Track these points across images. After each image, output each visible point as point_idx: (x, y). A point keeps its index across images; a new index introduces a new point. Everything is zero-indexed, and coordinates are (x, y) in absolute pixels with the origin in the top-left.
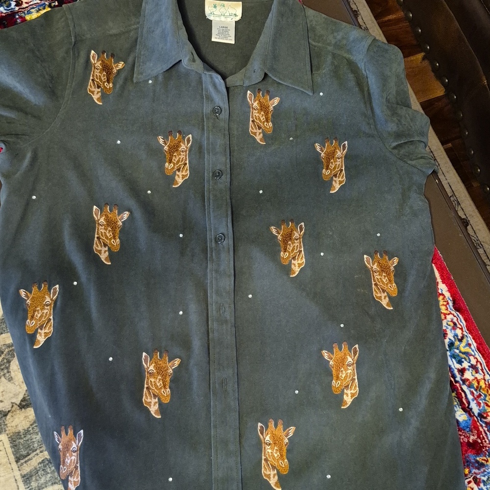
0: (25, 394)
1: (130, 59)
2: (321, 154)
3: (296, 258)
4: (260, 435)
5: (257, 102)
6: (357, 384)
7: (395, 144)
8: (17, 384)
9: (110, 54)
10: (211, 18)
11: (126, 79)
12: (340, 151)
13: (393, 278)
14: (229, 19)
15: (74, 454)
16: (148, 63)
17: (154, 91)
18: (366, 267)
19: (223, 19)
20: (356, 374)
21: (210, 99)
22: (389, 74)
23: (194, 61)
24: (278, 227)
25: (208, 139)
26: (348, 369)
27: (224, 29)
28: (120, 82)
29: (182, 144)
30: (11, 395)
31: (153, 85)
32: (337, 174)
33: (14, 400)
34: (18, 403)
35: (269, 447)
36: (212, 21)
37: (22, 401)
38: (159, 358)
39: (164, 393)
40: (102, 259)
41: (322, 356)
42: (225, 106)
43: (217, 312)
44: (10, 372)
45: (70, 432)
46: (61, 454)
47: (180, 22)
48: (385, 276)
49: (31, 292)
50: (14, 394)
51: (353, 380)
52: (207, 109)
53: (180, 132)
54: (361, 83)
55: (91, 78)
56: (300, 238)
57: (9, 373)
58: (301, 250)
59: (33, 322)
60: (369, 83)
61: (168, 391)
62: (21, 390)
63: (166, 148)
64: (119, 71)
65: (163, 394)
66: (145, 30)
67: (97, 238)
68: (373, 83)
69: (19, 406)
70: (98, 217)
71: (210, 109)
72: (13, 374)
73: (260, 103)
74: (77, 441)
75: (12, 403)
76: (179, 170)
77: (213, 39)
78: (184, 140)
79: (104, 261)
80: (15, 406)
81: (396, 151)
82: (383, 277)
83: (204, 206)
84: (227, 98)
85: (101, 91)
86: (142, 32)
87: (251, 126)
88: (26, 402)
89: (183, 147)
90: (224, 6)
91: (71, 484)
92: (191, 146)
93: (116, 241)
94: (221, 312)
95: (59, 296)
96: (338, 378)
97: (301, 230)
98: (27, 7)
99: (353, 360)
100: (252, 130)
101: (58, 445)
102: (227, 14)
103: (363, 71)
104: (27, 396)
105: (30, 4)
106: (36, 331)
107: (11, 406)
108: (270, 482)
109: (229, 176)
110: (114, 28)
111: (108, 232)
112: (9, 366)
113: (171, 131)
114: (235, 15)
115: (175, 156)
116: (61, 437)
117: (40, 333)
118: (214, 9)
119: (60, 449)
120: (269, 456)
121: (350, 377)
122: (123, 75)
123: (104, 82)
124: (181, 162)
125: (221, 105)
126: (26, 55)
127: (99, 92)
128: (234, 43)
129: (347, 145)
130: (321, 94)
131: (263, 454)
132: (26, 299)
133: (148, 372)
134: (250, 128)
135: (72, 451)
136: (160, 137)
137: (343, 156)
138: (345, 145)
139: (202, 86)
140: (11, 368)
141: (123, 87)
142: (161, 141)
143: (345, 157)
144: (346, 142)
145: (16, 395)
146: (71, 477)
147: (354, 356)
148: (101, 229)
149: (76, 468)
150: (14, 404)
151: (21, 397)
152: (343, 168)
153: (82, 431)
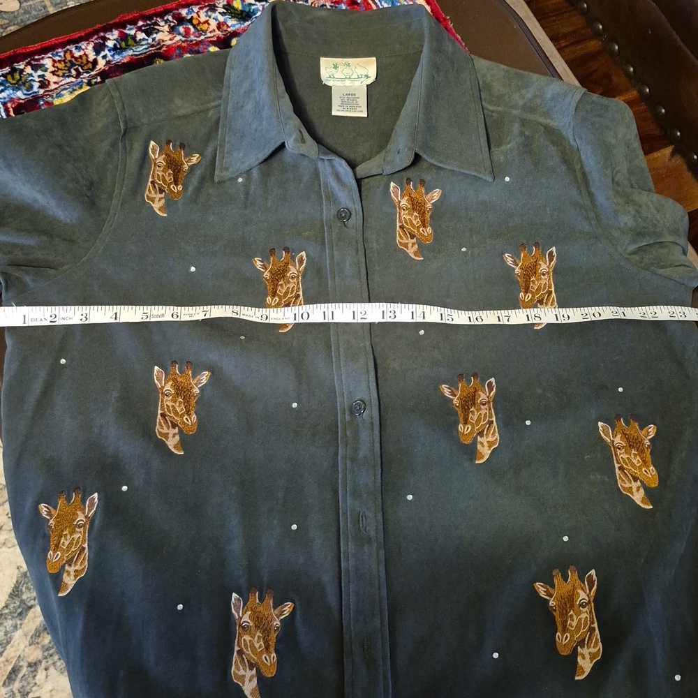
1: (209, 151)
2: (514, 269)
3: (485, 433)
5: (406, 198)
6: (599, 637)
7: (632, 247)
9: (178, 143)
10: (330, 83)
11: (203, 179)
12: (545, 263)
13: (649, 458)
14: (357, 83)
16: (235, 154)
17: (247, 194)
18: (603, 440)
19: (348, 83)
20: (596, 620)
21: (331, 198)
22: (614, 141)
23: (303, 141)
24: (453, 385)
25: (332, 257)
26: (580, 613)
27: (351, 97)
28: (194, 181)
29: (290, 267)
31: (245, 184)
32: (543, 299)
36: (331, 87)
38: (258, 601)
39: (267, 660)
40: (170, 447)
41: (535, 593)
42: (355, 207)
43: (354, 525)
47: (282, 88)
48: (635, 455)
49: (55, 508)
51: (592, 630)
52: (328, 212)
53: (287, 250)
54: (568, 158)
55: (150, 180)
56: (489, 402)
58: (492, 421)
59: (58, 555)
60: (583, 157)
61: (274, 658)
63: (267, 275)
64: (192, 168)
65: (265, 661)
66: (230, 106)
67: (162, 415)
68: (589, 158)
70: (161, 384)
71: (333, 211)
73: (411, 199)
77: (334, 113)
78: (295, 261)
79: (173, 450)
81: (636, 257)
82: (632, 456)
83: (331, 357)
84: (358, 194)
85: (165, 197)
86: (226, 109)
87: (399, 234)
89: (293, 270)
90: (349, 65)
92: (305, 269)
93: (190, 418)
94: (361, 525)
95: (99, 511)
97: (490, 390)
98: (56, 89)
99: (588, 595)
100: (401, 241)
102: (355, 76)
103: (571, 141)
105: (60, 84)
110: (182, 106)
111: (177, 404)
113: (274, 249)
114: (367, 76)
115: (281, 285)
117: (67, 571)
118: (334, 71)
121: (585, 624)
122: (198, 172)
123: (170, 184)
124: (291, 293)
125: (350, 206)
126: (50, 151)
127: (162, 198)
128: (366, 116)
129: (555, 253)
130: (507, 179)
132: (48, 518)
133: (240, 626)
134: (398, 238)
136: (256, 259)
137: (551, 270)
138: (551, 252)
139: (319, 180)
141: (199, 189)
142: (258, 265)
143: (555, 271)
144: (554, 249)
147: (590, 591)
148: (167, 400)
152: (553, 289)
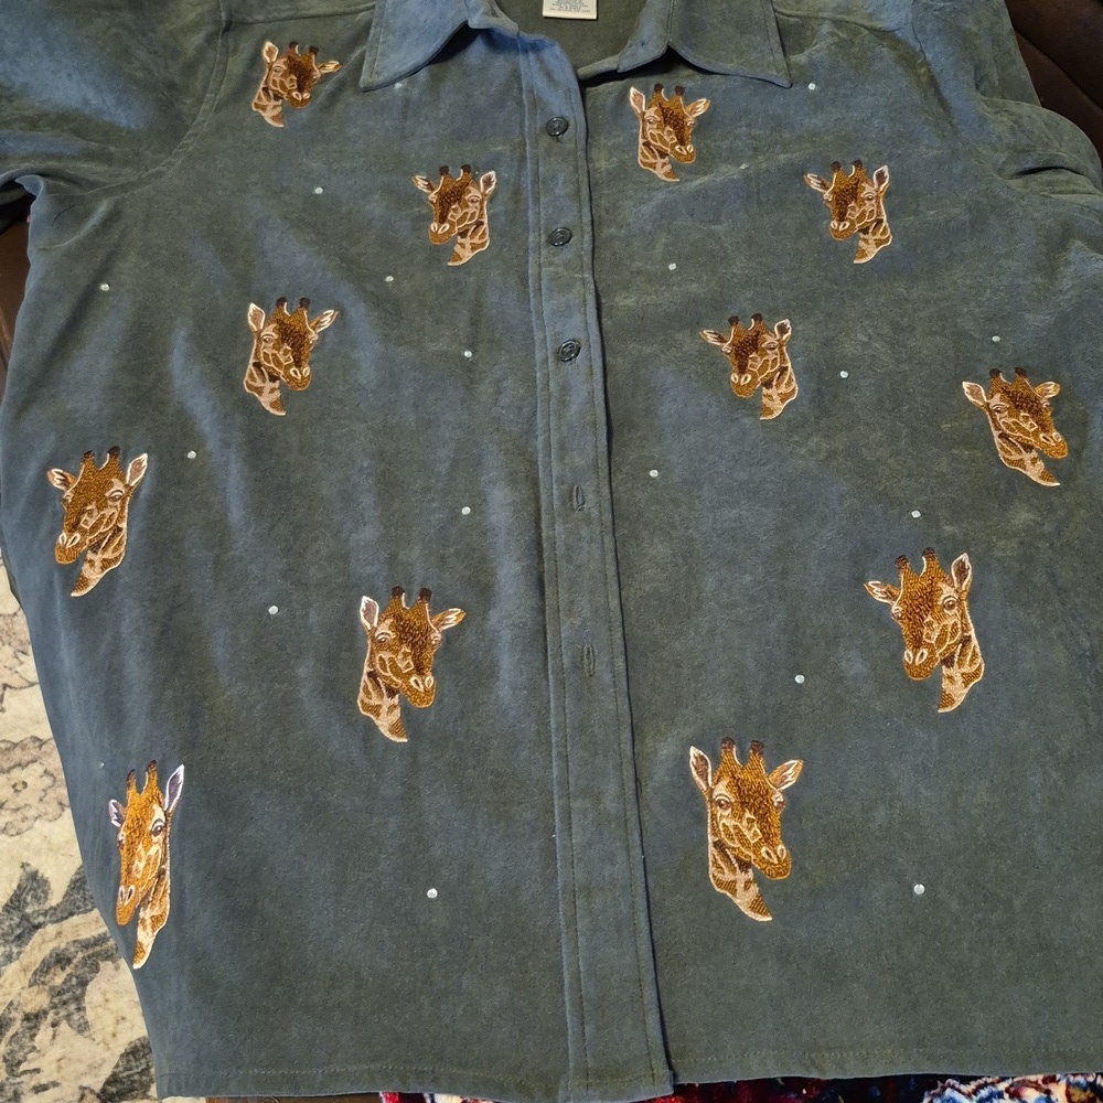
0: (117, 1066)
2: (822, 194)
3: (774, 383)
4: (698, 779)
5: (654, 108)
6: (978, 650)
8: (98, 1038)
12: (872, 185)
13: (1049, 421)
15: (155, 839)
20: (972, 625)
29: (471, 188)
30: (82, 1068)
32: (867, 228)
33: (86, 1082)
34: (98, 1087)
35: (726, 813)
37: (108, 1083)
38: (404, 605)
39: (418, 685)
40: (264, 405)
41: (866, 596)
43: (563, 503)
44: (84, 1009)
45: (150, 780)
46: (123, 852)
48: (1026, 418)
50: (89, 1066)
53: (466, 168)
55: (262, 86)
56: (780, 346)
57: (82, 1013)
58: (786, 367)
59: (75, 538)
61: (430, 681)
62: (106, 1055)
63: (433, 197)
65: (415, 686)
67: (255, 364)
69: (98, 1096)
70: (258, 326)
72: (90, 1015)
73: (662, 110)
74: (167, 800)
75: (82, 1088)
76: (463, 234)
78: (478, 182)
79: (270, 410)
80: (90, 1097)
82: (1022, 419)
85: (282, 105)
88: (119, 1086)
89: (474, 193)
91: (145, 928)
93: (301, 371)
96: (918, 643)
97: (783, 333)
99: (957, 592)
100: (645, 160)
101: (118, 830)
104: (121, 1069)
106: (82, 559)
107: (77, 1096)
108: (737, 901)
109: (587, 237)
111: (281, 353)
112: (83, 994)
113: (447, 167)
115: (455, 209)
116: (125, 805)
117: (90, 561)
119: (120, 842)
120: (729, 835)
123: (292, 91)
124: (471, 220)
127: (278, 106)
129: (886, 173)
131: (709, 830)
132: (63, 488)
133: (373, 639)
134: (640, 157)
135: (151, 833)
136: (417, 177)
137: (881, 196)
138: (881, 173)
140: (87, 999)
142: (421, 184)
144: (885, 168)
145: (93, 1068)
146: (144, 910)
147: (961, 584)
148: (265, 347)
149: (161, 874)
150: (87, 1092)
151: (106, 1073)
152: (884, 217)
153: (181, 769)
